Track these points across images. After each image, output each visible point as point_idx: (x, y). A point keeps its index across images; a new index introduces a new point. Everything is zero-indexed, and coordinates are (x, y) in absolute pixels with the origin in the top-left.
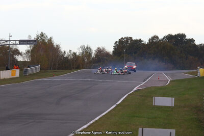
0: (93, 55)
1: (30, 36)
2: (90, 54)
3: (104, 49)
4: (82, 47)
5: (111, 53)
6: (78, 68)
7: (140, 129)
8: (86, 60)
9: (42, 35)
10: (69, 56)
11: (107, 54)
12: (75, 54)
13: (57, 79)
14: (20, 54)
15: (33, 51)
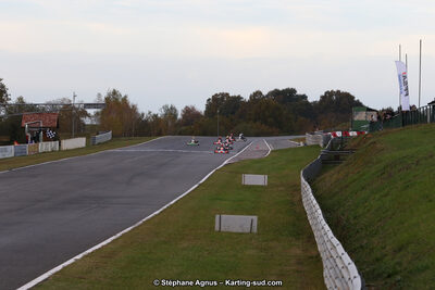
0: (179, 117)
1: (99, 95)
2: (176, 116)
3: (193, 108)
4: (165, 107)
5: (203, 113)
6: (160, 134)
7: (218, 216)
8: (170, 123)
9: (115, 92)
10: (148, 118)
11: (198, 115)
12: (156, 116)
13: (131, 149)
14: (89, 115)
15: (102, 112)
